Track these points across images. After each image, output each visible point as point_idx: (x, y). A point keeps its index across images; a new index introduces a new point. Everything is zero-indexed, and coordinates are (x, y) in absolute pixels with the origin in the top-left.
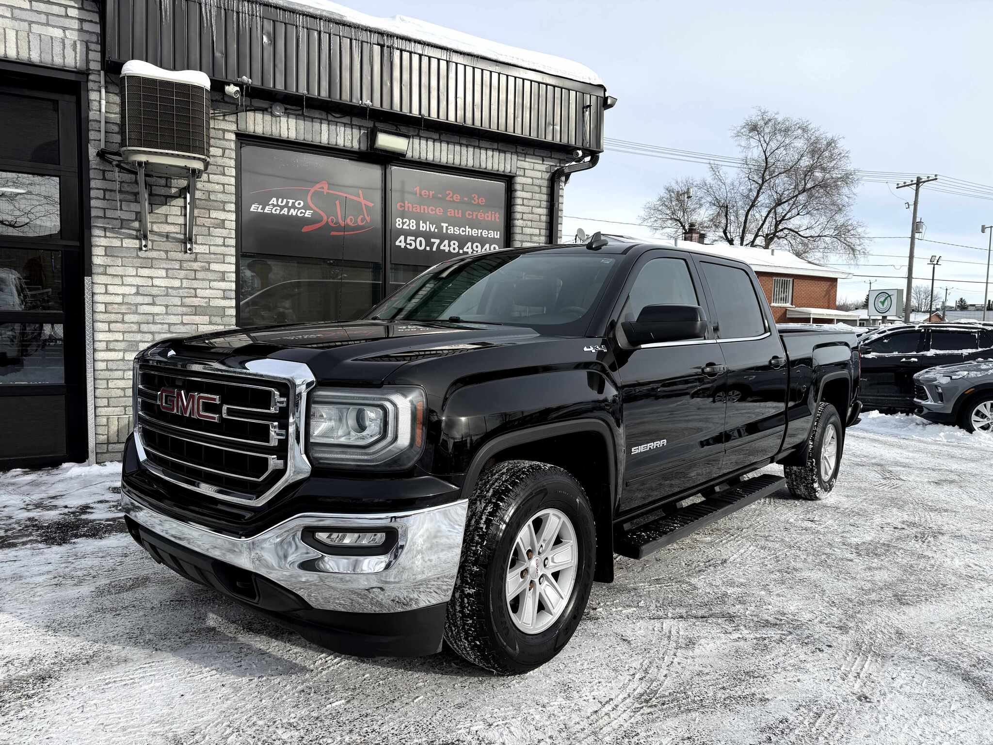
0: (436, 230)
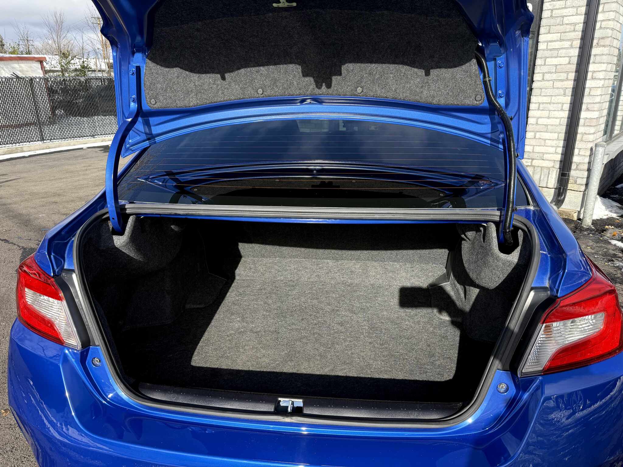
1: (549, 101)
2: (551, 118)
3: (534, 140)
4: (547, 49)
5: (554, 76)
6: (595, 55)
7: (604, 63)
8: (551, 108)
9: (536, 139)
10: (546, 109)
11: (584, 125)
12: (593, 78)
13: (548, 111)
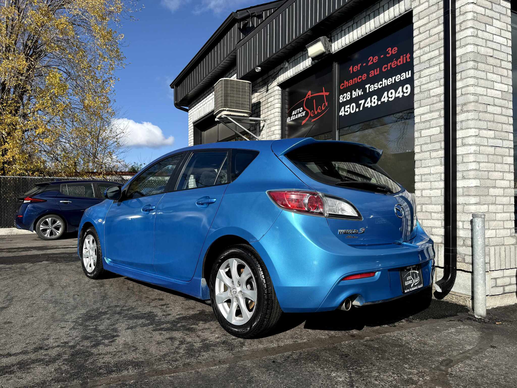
0: (362, 93)
1: (429, 172)
2: (433, 189)
3: (422, 213)
4: (421, 122)
5: (430, 147)
6: (462, 122)
7: (471, 128)
8: (432, 180)
9: (423, 212)
10: (427, 180)
11: (463, 195)
12: (464, 145)
13: (429, 182)
